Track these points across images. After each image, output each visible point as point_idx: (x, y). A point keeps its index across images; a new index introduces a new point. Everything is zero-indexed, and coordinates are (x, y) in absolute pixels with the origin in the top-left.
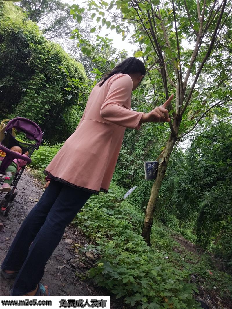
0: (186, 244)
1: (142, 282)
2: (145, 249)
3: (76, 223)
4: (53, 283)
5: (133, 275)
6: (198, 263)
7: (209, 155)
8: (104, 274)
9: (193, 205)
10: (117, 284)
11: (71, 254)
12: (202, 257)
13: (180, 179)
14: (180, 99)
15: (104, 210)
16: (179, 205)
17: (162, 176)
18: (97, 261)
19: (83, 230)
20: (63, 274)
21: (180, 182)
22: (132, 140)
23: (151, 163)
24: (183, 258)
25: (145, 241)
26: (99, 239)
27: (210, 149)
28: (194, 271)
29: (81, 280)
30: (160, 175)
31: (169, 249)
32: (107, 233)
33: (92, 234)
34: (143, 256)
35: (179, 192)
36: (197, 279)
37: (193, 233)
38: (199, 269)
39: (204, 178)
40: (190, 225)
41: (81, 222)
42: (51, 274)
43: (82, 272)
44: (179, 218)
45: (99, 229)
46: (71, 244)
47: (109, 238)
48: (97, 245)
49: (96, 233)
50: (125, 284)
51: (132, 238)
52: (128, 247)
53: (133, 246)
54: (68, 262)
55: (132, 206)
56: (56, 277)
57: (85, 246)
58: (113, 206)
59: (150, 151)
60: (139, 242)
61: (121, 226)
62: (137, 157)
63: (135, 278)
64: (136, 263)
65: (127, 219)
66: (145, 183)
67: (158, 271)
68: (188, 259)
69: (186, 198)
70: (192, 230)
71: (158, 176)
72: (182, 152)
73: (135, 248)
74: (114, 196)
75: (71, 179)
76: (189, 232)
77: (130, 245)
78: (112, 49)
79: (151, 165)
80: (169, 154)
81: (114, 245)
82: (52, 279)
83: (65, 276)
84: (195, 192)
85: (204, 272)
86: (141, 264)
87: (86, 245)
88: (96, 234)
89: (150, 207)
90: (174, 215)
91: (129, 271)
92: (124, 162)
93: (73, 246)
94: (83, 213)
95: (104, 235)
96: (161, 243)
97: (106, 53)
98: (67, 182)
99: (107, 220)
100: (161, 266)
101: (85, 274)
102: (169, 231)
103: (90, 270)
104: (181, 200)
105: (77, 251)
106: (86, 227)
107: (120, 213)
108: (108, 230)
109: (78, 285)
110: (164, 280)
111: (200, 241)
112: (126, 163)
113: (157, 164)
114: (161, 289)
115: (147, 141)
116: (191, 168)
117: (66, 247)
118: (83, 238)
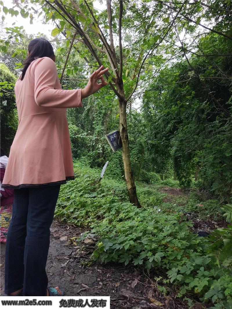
0: (172, 191)
1: (142, 241)
2: (136, 212)
3: (65, 220)
4: (63, 282)
5: (132, 239)
6: (188, 202)
7: (161, 105)
8: (107, 250)
9: (165, 155)
10: (121, 253)
11: (70, 249)
12: (189, 196)
13: (145, 138)
14: (113, 63)
15: (86, 195)
16: (154, 160)
17: (127, 141)
18: (96, 243)
19: (74, 222)
20: (69, 269)
21: (145, 140)
22: (88, 120)
23: (113, 134)
24: (174, 204)
25: (134, 205)
26: (92, 223)
27: (160, 99)
28: (187, 211)
29: (88, 266)
30: (124, 141)
31: (159, 202)
32: (97, 214)
33: (84, 222)
34: (136, 219)
35: (148, 149)
36: (191, 215)
37: (175, 179)
38: (190, 206)
39: (165, 127)
40: (170, 174)
41: (69, 217)
42: (58, 275)
43: (87, 258)
44: (158, 172)
45: (88, 215)
46: (68, 240)
47: (100, 218)
48: (92, 229)
49: (86, 219)
50: (129, 250)
51: (121, 209)
52: (120, 217)
53: (124, 214)
54: (70, 257)
55: (113, 181)
56: (63, 275)
57: (81, 236)
58: (94, 188)
59: (109, 124)
60: (129, 209)
61: (108, 202)
62: (100, 134)
63: (135, 240)
64: (131, 228)
65: (112, 194)
66: (117, 155)
67: (153, 225)
68: (179, 203)
69: (157, 152)
70: (173, 177)
71: (123, 143)
72: (138, 113)
73: (127, 215)
74: (91, 179)
76: (173, 181)
77: (122, 215)
79: (113, 136)
80: (124, 119)
81: (108, 221)
82: (60, 279)
83: (72, 269)
84: (162, 143)
85: (196, 207)
86: (136, 226)
87: (81, 234)
88: (88, 220)
89: (128, 174)
90: (153, 171)
91: (127, 237)
94: (67, 207)
95: (95, 218)
96: (151, 201)
99: (93, 203)
100: (154, 220)
101: (90, 260)
102: (155, 187)
103: (93, 254)
104: (153, 155)
105: (75, 243)
106: (75, 218)
107: (103, 192)
108: (98, 211)
109: (87, 271)
110: (161, 230)
111: (183, 183)
112: (91, 144)
114: (161, 239)
115: (102, 115)
116: (152, 124)
117: (63, 245)
118: (77, 229)
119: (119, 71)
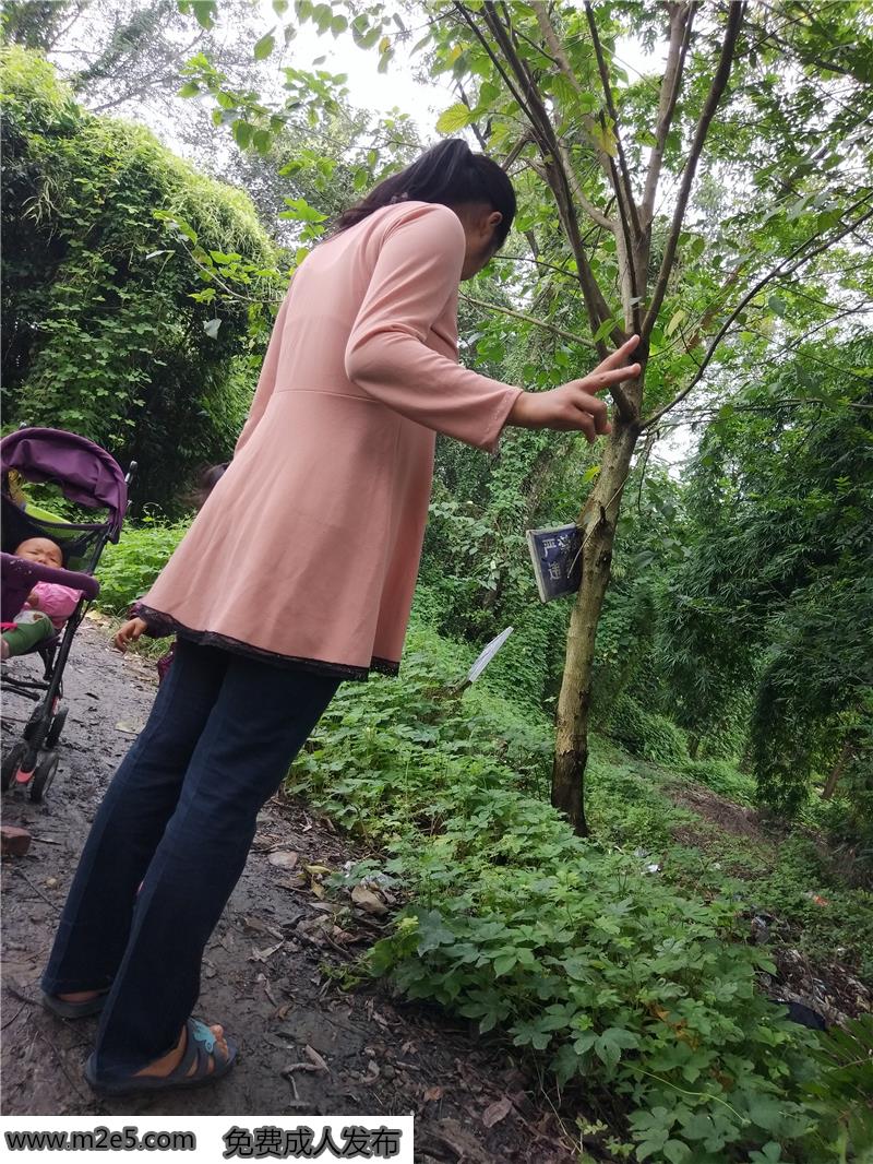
0: (721, 812)
1: (566, 964)
2: (568, 846)
3: (303, 792)
4: (242, 1014)
5: (528, 944)
6: (771, 872)
7: (770, 474)
8: (426, 954)
9: (732, 667)
10: (476, 982)
11: (296, 902)
12: (783, 850)
13: (672, 581)
14: (632, 275)
15: (400, 729)
16: (682, 677)
17: (601, 576)
18: (393, 913)
19: (334, 812)
20: (274, 975)
21: (671, 589)
22: (475, 461)
23: (555, 535)
24: (715, 861)
25: (564, 818)
26: (397, 837)
27: (771, 451)
28: (760, 904)
29: (344, 987)
30: (591, 572)
31: (658, 837)
32: (422, 811)
33: (369, 823)
34: (561, 873)
35: (672, 626)
36: (773, 927)
37: (742, 769)
38: (777, 892)
39: (760, 562)
40: (727, 742)
41: (319, 787)
42: (231, 983)
43: (345, 958)
44: (685, 723)
45: (390, 802)
46: (295, 869)
47: (429, 826)
48: (389, 857)
49: (379, 815)
50: (508, 980)
51: (515, 817)
52: (505, 848)
53: (521, 842)
54: (289, 932)
55: (508, 705)
56: (249, 991)
57: (345, 870)
58: (434, 711)
59: (549, 492)
60: (544, 828)
61: (471, 778)
62: (505, 520)
63: (538, 953)
64: (537, 900)
65: (492, 752)
66: (545, 616)
67: (623, 917)
68: (734, 863)
69: (701, 647)
70: (736, 760)
71: (585, 579)
72: (669, 479)
73: (532, 848)
74: (431, 675)
75: (257, 631)
76: (732, 770)
77: (510, 843)
78: (353, 114)
79: (557, 543)
80: (616, 490)
81: (453, 848)
82: (237, 1001)
83: (285, 980)
84: (733, 620)
85: (797, 900)
86: (557, 900)
87: (348, 864)
88: (383, 821)
89: (570, 697)
90: (666, 713)
91: (513, 932)
92: (458, 548)
93: (301, 873)
94: (325, 751)
95: (411, 821)
96: (628, 822)
97: (330, 134)
98: (242, 643)
99: (417, 764)
100: (629, 900)
101: (354, 967)
102: (656, 774)
103: (372, 950)
104: (683, 656)
105: (317, 890)
106: (342, 800)
107: (463, 734)
108: (427, 799)
109: (336, 1005)
110: (647, 948)
111: (769, 794)
112: (464, 549)
113: (578, 534)
114: (638, 980)
115: (531, 455)
116: (711, 535)
117: (276, 882)
118: (337, 839)
119: (644, 310)
